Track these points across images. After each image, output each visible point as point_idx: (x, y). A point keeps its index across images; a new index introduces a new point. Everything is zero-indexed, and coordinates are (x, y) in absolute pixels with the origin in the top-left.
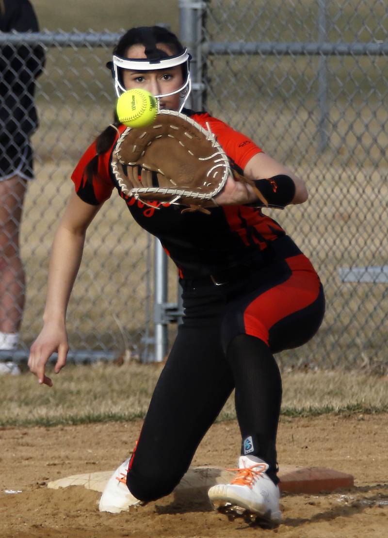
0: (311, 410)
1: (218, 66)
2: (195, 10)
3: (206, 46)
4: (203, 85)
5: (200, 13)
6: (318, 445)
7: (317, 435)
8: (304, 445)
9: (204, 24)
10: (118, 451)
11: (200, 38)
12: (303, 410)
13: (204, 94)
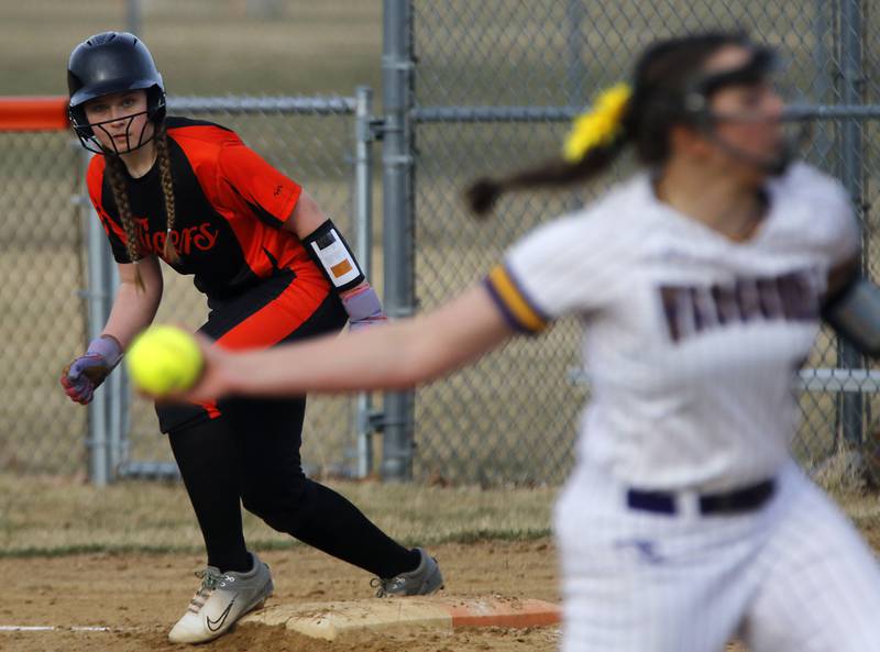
0: (529, 533)
1: (428, 136)
2: (401, 72)
3: (414, 113)
4: (411, 158)
5: (406, 75)
6: (536, 572)
7: (536, 561)
8: (520, 572)
9: (412, 87)
10: (305, 581)
11: (407, 102)
12: (520, 532)
13: (412, 169)
